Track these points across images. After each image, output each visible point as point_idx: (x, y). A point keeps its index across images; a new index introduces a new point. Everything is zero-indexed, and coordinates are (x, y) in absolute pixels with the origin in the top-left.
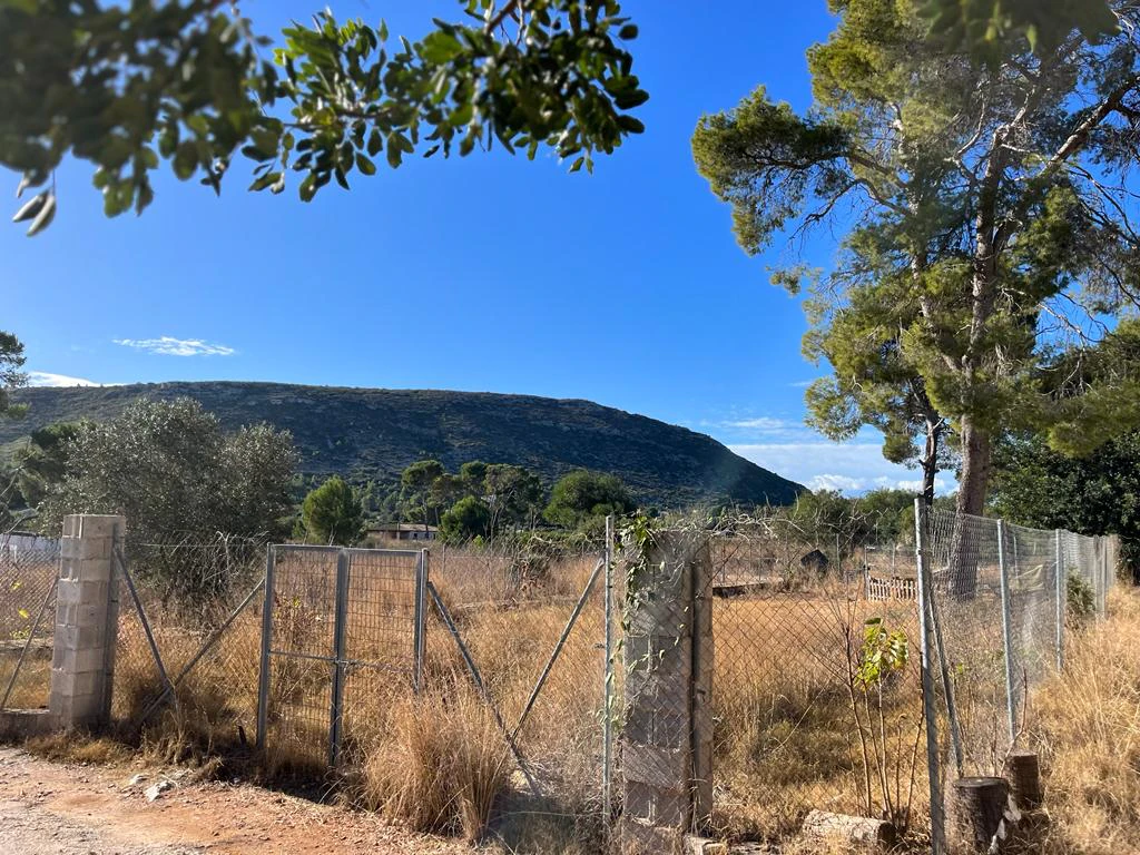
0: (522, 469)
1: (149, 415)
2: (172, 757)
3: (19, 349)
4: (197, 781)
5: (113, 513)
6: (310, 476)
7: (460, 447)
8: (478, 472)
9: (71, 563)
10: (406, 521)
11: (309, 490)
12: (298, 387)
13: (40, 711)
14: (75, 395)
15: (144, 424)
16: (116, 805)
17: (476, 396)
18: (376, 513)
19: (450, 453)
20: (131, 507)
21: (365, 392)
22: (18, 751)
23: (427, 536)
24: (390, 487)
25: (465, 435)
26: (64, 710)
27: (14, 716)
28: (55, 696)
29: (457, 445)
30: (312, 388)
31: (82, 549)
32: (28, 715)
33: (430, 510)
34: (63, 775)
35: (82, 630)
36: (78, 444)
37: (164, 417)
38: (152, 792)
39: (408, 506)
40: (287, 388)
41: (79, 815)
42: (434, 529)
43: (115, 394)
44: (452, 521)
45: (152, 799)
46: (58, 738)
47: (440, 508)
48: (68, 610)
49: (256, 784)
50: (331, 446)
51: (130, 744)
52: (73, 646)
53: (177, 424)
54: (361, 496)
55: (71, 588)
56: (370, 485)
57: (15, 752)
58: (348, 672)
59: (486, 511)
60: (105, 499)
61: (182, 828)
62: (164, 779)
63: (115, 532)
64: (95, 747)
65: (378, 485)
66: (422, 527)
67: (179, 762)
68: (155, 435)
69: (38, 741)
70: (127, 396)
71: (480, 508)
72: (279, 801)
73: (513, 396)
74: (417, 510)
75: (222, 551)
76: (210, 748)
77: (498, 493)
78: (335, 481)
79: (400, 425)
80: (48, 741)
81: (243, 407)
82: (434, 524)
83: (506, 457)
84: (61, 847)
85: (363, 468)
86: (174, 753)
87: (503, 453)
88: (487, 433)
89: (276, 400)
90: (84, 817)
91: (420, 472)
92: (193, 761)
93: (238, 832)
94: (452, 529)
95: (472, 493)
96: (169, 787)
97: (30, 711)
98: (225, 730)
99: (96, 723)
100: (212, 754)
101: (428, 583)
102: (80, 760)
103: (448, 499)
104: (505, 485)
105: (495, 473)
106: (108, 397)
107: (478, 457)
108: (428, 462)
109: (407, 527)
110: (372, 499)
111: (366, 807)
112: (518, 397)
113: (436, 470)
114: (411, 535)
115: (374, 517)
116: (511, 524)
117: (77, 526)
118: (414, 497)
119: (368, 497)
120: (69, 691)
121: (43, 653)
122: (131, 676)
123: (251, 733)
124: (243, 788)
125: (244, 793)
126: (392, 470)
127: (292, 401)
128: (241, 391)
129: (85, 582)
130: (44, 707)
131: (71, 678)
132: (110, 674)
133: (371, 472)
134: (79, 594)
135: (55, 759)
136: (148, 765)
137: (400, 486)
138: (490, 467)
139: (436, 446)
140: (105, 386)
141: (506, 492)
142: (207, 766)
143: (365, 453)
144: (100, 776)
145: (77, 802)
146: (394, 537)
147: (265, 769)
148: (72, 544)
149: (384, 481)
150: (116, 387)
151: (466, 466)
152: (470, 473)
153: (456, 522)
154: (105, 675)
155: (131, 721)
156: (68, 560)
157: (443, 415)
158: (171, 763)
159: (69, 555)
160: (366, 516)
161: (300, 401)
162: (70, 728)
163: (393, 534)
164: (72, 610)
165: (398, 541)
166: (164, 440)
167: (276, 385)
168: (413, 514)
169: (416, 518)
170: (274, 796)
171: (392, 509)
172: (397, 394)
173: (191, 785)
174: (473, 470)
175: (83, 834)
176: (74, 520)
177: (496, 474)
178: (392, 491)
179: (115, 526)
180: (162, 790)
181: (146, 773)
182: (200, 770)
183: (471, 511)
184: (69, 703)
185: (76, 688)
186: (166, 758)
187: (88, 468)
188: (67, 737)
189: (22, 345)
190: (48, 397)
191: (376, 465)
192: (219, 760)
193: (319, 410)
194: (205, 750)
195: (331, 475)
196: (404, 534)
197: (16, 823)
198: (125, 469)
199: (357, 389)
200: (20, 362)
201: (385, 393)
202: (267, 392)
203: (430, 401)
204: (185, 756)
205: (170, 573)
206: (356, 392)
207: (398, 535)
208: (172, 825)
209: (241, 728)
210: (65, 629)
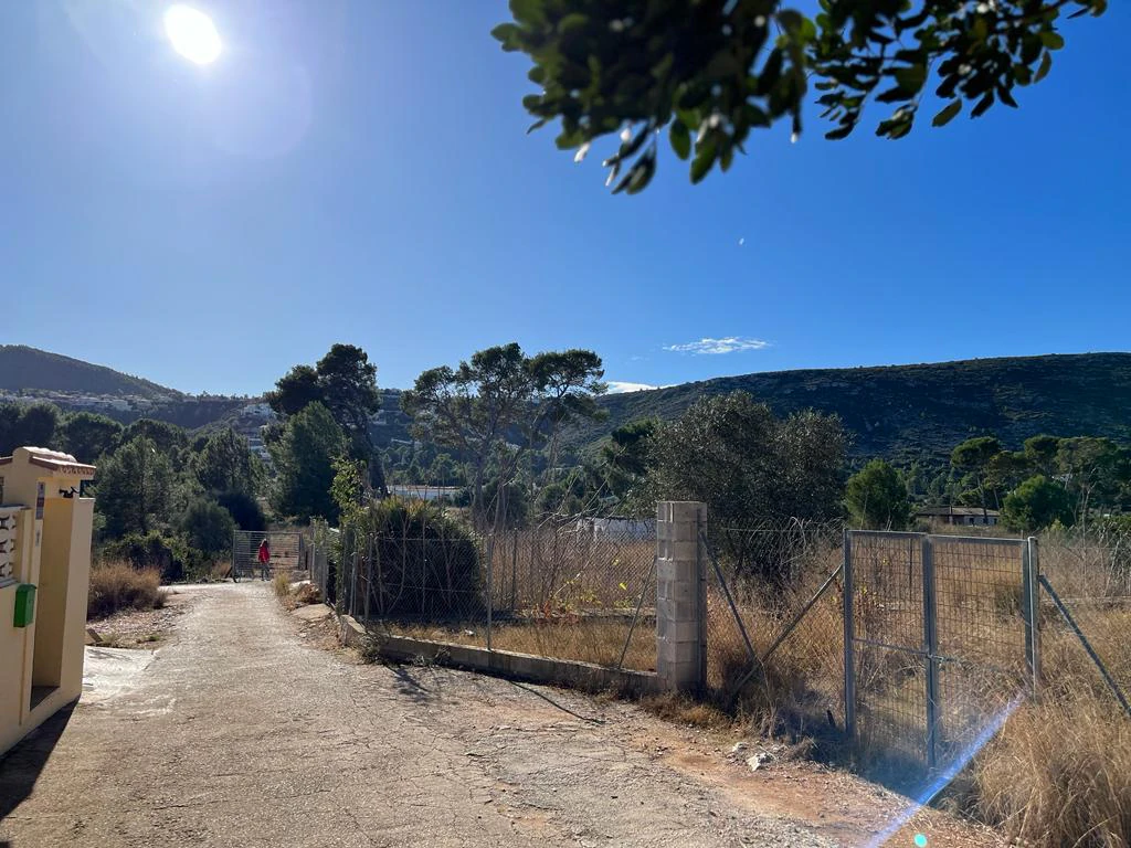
0: (1105, 442)
1: (709, 410)
2: (766, 731)
3: (599, 363)
4: (795, 757)
5: (686, 500)
6: (850, 459)
7: (1019, 420)
8: (1048, 448)
9: (666, 544)
10: (959, 504)
11: (849, 474)
12: (832, 371)
13: (649, 674)
14: (638, 398)
15: (705, 419)
16: (722, 768)
17: (1038, 360)
18: (921, 496)
19: (1007, 427)
20: (701, 493)
21: (902, 368)
22: (635, 707)
23: (986, 521)
24: (937, 468)
25: (1025, 406)
26: (669, 674)
27: (629, 675)
28: (662, 660)
29: (1015, 418)
30: (846, 371)
31: (674, 531)
32: (640, 676)
33: (988, 492)
34: (674, 733)
35: (679, 605)
36: (654, 440)
37: (721, 410)
38: (754, 762)
39: (959, 488)
40: (820, 373)
41: (692, 772)
42: (994, 513)
43: (669, 394)
44: (1017, 505)
45: (754, 769)
46: (666, 699)
47: (1000, 490)
48: (666, 586)
49: (852, 772)
50: (870, 428)
51: (728, 712)
52: (673, 618)
53: (733, 415)
54: (906, 479)
55: (667, 566)
56: (914, 467)
57: (634, 707)
58: (943, 668)
59: (1060, 492)
60: (678, 487)
61: (788, 803)
62: (763, 751)
63: (699, 516)
64: (698, 711)
65: (923, 466)
66: (980, 511)
67: (774, 736)
68: (715, 428)
69: (650, 700)
70: (679, 395)
71: (1054, 488)
72: (880, 794)
73: (1088, 355)
74: (971, 492)
75: (798, 535)
76: (803, 727)
77: (1075, 471)
78: (876, 464)
79: (943, 401)
80: (659, 701)
81: (780, 396)
82: (995, 508)
83: (1082, 428)
84: (685, 802)
85: (905, 449)
86: (768, 727)
87: (1078, 424)
88: (1055, 402)
89: (811, 386)
90: (698, 776)
91: (974, 451)
92: (787, 738)
93: (843, 818)
94: (1018, 513)
95: (1040, 471)
96: (768, 759)
97: (642, 673)
98: (812, 712)
99: (695, 689)
100: (804, 734)
101: (1038, 576)
102: (687, 722)
103: (1008, 479)
104: (1084, 460)
105: (1070, 447)
106: (664, 398)
107: (1045, 430)
108: (982, 440)
109: (960, 511)
110: (917, 482)
111: (981, 819)
112: (1094, 356)
113: (991, 448)
114: (966, 519)
115: (921, 501)
116: (1096, 507)
117: (668, 513)
118: (965, 478)
119: (913, 479)
120: (672, 657)
121: (649, 622)
122: (723, 650)
123: (840, 718)
124: (839, 773)
125: (840, 778)
126: (939, 450)
127: (828, 385)
128: (776, 381)
129: (679, 562)
130: (652, 670)
131: (673, 646)
132: (704, 646)
133: (914, 453)
134: (674, 571)
135: (665, 718)
136: (746, 734)
137: (948, 468)
138: (1063, 441)
139: (990, 420)
140: (661, 388)
141: (1087, 469)
142: (801, 745)
143: (906, 433)
144: (706, 738)
145: (690, 761)
146: (947, 522)
147: (860, 759)
148: (665, 528)
149: (931, 462)
150: (670, 388)
151: (1030, 441)
152: (1037, 449)
153: (1023, 505)
154: (700, 645)
155: (725, 690)
156: (663, 541)
157: (996, 385)
158: (766, 737)
159: (664, 537)
160: (912, 499)
161: (834, 385)
162: (675, 692)
163: (945, 518)
164: (670, 585)
165: (951, 527)
166: (724, 432)
167: (811, 371)
168: (967, 497)
169: (972, 501)
170: (873, 788)
171: (942, 491)
172: (939, 367)
173: (789, 761)
174: (1039, 446)
175: (700, 792)
176: (665, 506)
177: (1071, 449)
178: (939, 472)
179: (699, 510)
180: (762, 761)
181: (745, 742)
182: (795, 748)
183: (1041, 492)
184: (673, 668)
185: (677, 655)
186: (761, 731)
187: (664, 460)
188: (673, 699)
189: (600, 360)
190: (621, 401)
191: (919, 445)
192: (812, 740)
193: (854, 393)
194: (797, 728)
195: (871, 458)
196: (958, 519)
197: (644, 772)
198: (694, 460)
199: (893, 366)
200: (601, 374)
201: (925, 367)
202: (802, 380)
203: (978, 371)
204: (779, 733)
205: (735, 554)
206: (893, 370)
207: (951, 518)
208: (777, 798)
209: (829, 712)
210: (667, 603)
